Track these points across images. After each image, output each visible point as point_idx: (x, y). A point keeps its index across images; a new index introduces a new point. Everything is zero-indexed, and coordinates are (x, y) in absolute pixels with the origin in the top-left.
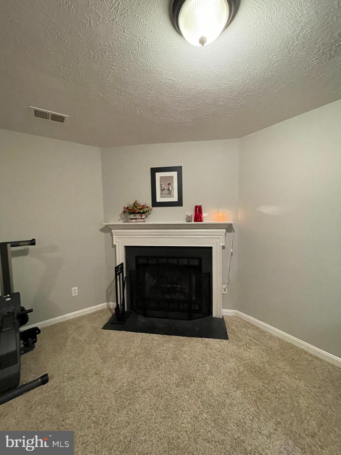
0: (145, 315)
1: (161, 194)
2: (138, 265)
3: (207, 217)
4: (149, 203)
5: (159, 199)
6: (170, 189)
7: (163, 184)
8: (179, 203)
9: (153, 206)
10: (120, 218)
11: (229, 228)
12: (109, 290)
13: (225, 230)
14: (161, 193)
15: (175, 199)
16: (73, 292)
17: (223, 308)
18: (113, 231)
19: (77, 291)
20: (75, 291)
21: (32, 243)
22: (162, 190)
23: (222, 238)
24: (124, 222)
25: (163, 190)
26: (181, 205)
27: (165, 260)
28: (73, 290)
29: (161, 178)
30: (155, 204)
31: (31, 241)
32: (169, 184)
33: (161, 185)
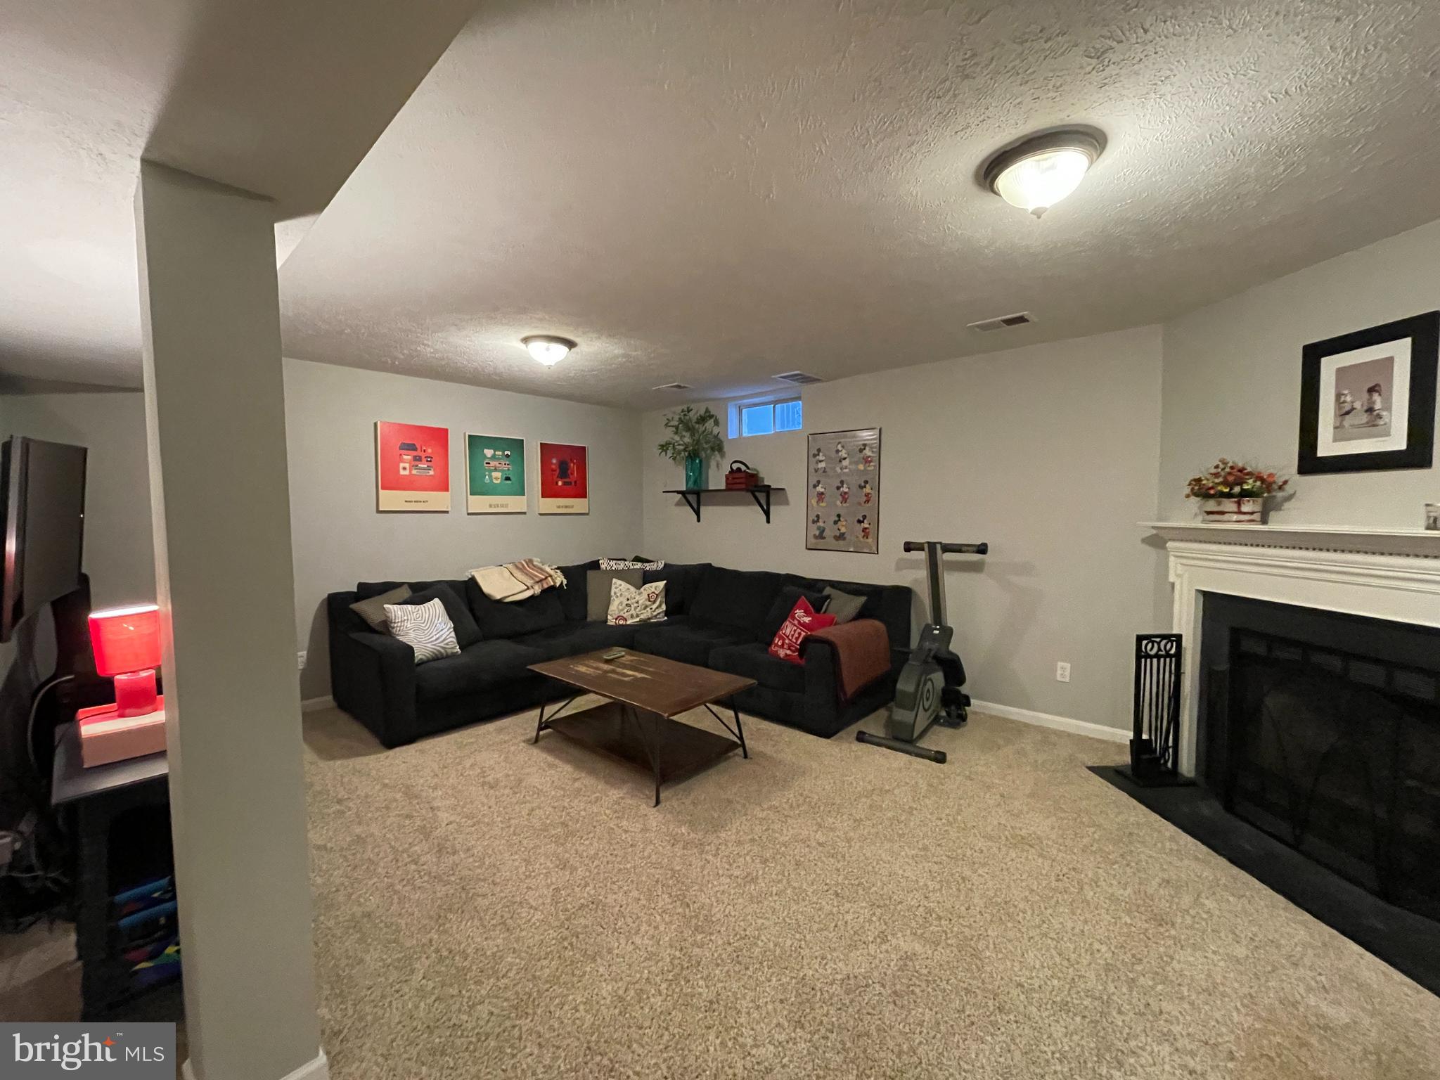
0: (1229, 807)
1: (1335, 428)
2: (1238, 657)
4: (1287, 461)
5: (1325, 449)
6: (1378, 406)
7: (1346, 392)
8: (1413, 457)
9: (1302, 471)
14: (1338, 425)
16: (1059, 672)
18: (1170, 545)
19: (1068, 673)
20: (1064, 671)
21: (982, 549)
22: (1343, 413)
25: (1348, 413)
26: (1426, 462)
27: (1336, 663)
28: (1059, 668)
29: (1341, 372)
30: (1311, 463)
31: (979, 546)
32: (1373, 390)
33: (1338, 396)
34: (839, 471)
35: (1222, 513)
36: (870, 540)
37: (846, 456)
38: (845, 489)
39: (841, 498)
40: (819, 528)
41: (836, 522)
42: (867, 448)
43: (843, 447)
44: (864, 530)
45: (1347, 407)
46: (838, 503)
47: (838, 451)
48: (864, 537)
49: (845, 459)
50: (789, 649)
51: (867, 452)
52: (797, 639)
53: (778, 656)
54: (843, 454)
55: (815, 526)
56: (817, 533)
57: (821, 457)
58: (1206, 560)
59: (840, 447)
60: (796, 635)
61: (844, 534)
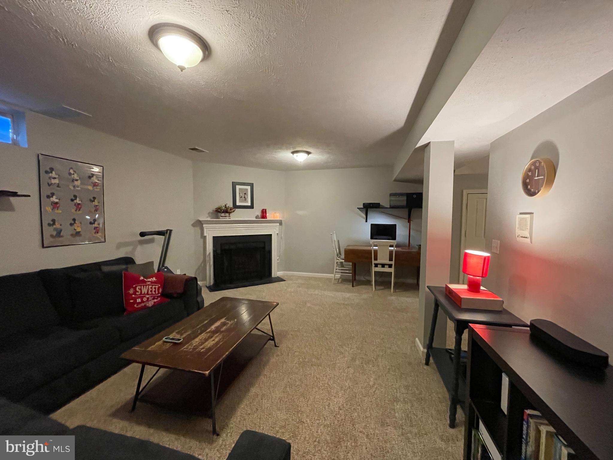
3: (269, 216)
4: (230, 205)
5: (238, 204)
6: (246, 197)
8: (252, 207)
9: (235, 208)
10: (208, 216)
11: (280, 223)
12: (198, 272)
13: (278, 224)
14: (240, 199)
15: (249, 204)
17: (278, 272)
18: (204, 225)
23: (277, 229)
24: (211, 219)
25: (241, 197)
26: (253, 208)
29: (240, 189)
30: (236, 206)
32: (245, 194)
33: (239, 194)
34: (72, 188)
35: (226, 216)
36: (100, 234)
37: (78, 178)
38: (78, 201)
39: (75, 207)
40: (55, 229)
41: (71, 225)
42: (95, 177)
43: (74, 171)
44: (95, 228)
45: (241, 196)
46: (73, 211)
47: (70, 174)
48: (95, 233)
49: (77, 180)
50: (154, 299)
51: (94, 179)
52: (155, 291)
53: (148, 308)
54: (76, 176)
55: (51, 228)
56: (54, 233)
57: (54, 174)
58: (223, 228)
59: (72, 171)
60: (154, 290)
61: (79, 232)
